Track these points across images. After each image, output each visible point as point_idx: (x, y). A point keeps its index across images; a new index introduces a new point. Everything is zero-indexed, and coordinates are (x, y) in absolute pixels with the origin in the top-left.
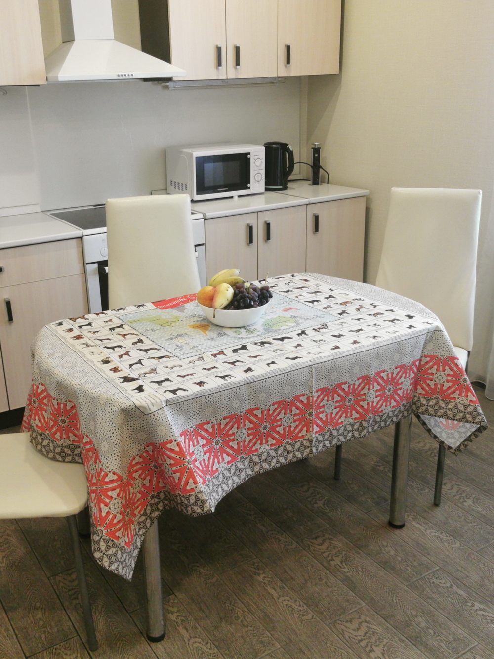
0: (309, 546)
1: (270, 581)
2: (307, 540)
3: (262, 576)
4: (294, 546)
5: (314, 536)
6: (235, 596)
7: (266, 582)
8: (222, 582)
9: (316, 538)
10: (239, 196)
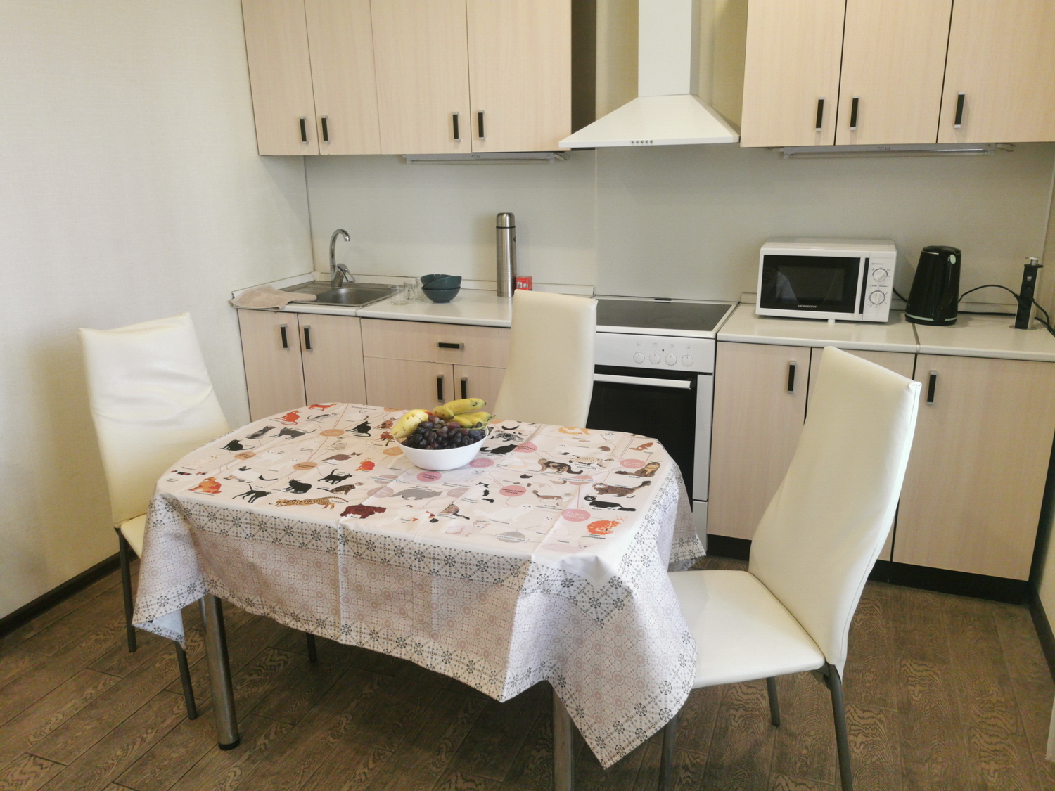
0: (450, 780)
1: (361, 779)
2: (459, 774)
3: (366, 770)
4: (438, 770)
5: (470, 777)
6: (318, 767)
7: (358, 778)
8: (334, 747)
9: (466, 781)
10: (837, 321)
